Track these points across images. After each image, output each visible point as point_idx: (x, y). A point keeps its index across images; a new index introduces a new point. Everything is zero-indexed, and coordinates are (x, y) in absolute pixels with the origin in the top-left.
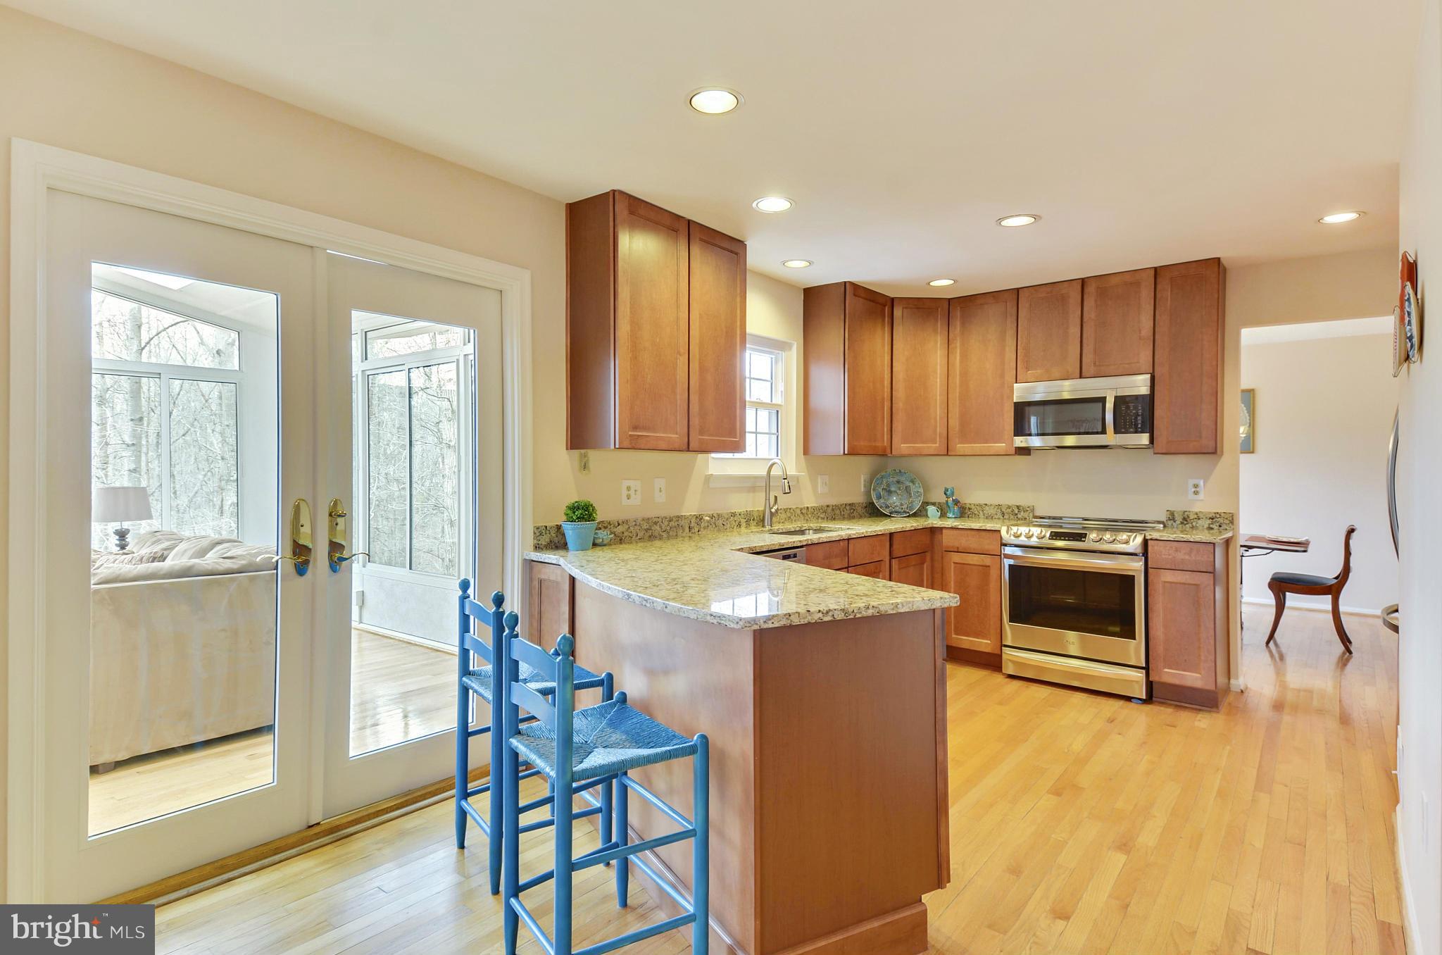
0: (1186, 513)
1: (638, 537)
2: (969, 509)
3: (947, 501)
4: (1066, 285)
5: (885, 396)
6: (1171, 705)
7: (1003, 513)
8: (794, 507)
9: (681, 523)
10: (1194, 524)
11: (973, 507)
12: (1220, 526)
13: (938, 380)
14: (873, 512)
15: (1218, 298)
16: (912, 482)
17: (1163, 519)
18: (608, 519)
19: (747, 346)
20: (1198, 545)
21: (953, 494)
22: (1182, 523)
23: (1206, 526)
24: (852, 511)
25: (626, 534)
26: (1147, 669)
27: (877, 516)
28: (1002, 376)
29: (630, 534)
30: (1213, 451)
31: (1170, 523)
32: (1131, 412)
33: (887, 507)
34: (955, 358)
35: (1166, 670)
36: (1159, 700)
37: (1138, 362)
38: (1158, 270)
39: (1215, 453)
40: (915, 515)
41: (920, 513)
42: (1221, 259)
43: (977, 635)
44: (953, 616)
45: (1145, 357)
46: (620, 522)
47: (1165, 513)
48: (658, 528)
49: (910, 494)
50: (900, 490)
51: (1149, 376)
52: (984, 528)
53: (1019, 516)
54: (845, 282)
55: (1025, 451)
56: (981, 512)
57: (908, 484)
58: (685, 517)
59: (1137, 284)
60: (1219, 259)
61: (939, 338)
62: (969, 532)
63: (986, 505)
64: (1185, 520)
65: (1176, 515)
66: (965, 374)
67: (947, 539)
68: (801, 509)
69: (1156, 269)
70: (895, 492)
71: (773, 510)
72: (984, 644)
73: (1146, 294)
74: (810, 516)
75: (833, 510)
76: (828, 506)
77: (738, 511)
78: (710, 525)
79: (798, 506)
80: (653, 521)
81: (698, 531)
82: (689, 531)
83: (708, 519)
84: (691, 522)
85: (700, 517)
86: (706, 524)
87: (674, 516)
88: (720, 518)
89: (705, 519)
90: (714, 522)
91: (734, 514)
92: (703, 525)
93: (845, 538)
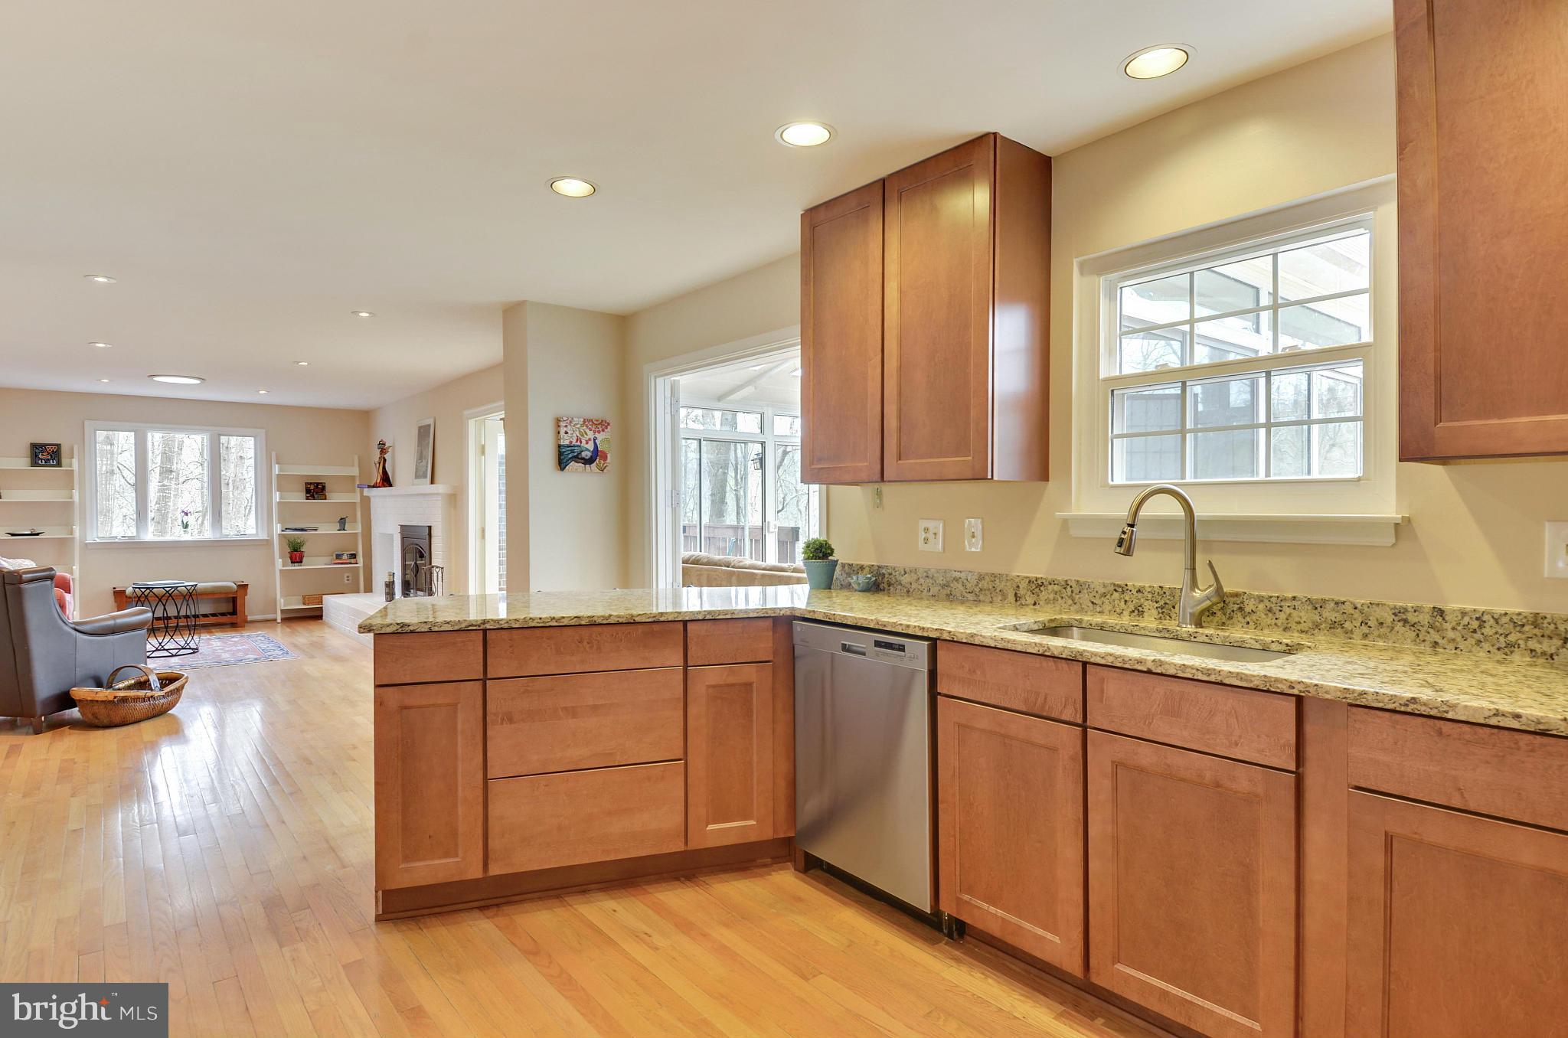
1: (931, 593)
8: (1363, 602)
9: (1000, 586)
25: (914, 586)
29: (920, 587)
46: (907, 570)
48: (960, 586)
58: (1008, 579)
68: (1400, 613)
77: (1133, 582)
78: (1060, 599)
79: (1384, 601)
80: (953, 576)
81: (1033, 602)
82: (1016, 600)
83: (1056, 588)
84: (1018, 587)
85: (1039, 582)
86: (1052, 596)
87: (987, 574)
88: (1085, 591)
89: (1050, 587)
90: (1071, 596)
91: (1122, 589)
92: (1044, 595)
93: (1064, 656)
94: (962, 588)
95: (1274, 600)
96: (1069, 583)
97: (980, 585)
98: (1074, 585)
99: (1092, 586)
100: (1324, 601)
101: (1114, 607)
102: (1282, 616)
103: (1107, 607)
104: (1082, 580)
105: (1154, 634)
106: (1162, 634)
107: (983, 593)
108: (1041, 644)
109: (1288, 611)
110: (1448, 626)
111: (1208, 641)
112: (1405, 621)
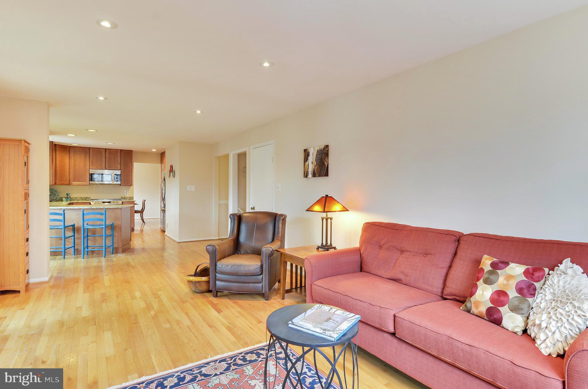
4: (101, 149)
7: (82, 199)
13: (67, 166)
15: (131, 157)
17: (120, 199)
21: (69, 195)
23: (128, 199)
28: (86, 167)
34: (72, 161)
38: (121, 150)
49: (56, 195)
53: (87, 200)
57: (55, 192)
59: (117, 152)
60: (131, 150)
61: (67, 156)
64: (124, 198)
73: (119, 154)
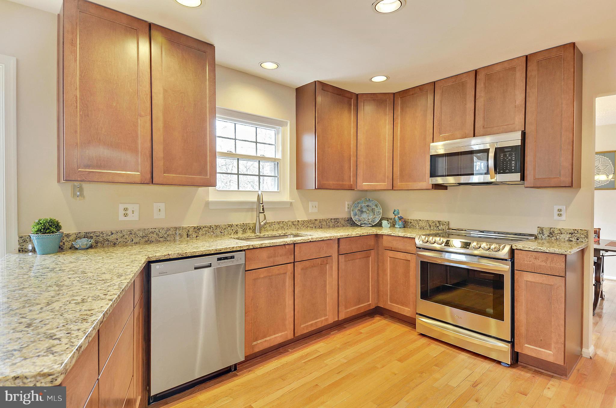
0: (552, 229)
1: (134, 242)
2: (411, 222)
3: (395, 218)
4: (464, 75)
5: (352, 153)
6: (530, 370)
7: (430, 226)
8: (286, 221)
9: (179, 232)
10: (558, 237)
11: (412, 221)
12: (578, 239)
13: (387, 144)
14: (352, 223)
15: (574, 72)
16: (376, 206)
17: (535, 233)
18: (100, 230)
19: (217, 115)
20: (553, 255)
21: (398, 213)
22: (549, 236)
23: (567, 239)
24: (336, 223)
25: (120, 240)
26: (512, 343)
27: (354, 226)
28: (425, 139)
29: (124, 240)
30: (570, 185)
31: (540, 236)
32: (507, 158)
33: (360, 221)
34: (398, 130)
35: (526, 345)
36: (522, 364)
37: (514, 124)
38: (528, 57)
39: (571, 186)
40: (375, 226)
41: (379, 225)
42: (576, 44)
43: (403, 304)
44: (389, 291)
45: (519, 120)
47: (537, 229)
49: (374, 213)
50: (368, 210)
51: (520, 133)
52: (406, 236)
53: (440, 228)
54: (315, 81)
55: (437, 187)
56: (417, 224)
57: (374, 207)
58: (183, 228)
59: (513, 69)
60: (574, 44)
61: (388, 118)
62: (398, 238)
63: (420, 220)
64: (551, 234)
65: (544, 230)
66: (403, 139)
67: (385, 242)
68: (293, 222)
69: (527, 56)
70: (366, 211)
71: (262, 223)
72: (406, 311)
73: (520, 75)
74: (300, 226)
75: (320, 222)
76: (316, 220)
77: (234, 223)
78: (208, 233)
79: (290, 220)
80: (150, 231)
81: (196, 236)
82: (188, 237)
83: (206, 229)
84: (189, 231)
85: (199, 228)
86: (204, 232)
87: (172, 228)
88: (218, 228)
89: (204, 229)
90: (212, 231)
91: (231, 226)
92: (201, 233)
93: (291, 243)
94: (156, 236)
95: (271, 223)
96: (212, 226)
97: (167, 234)
98: (214, 227)
99: (220, 226)
100: (280, 222)
101: (228, 232)
102: (272, 227)
103: (226, 233)
104: (217, 224)
105: (254, 238)
106: (256, 237)
107: (169, 236)
108: (284, 241)
109: (273, 225)
110: (300, 224)
111: (268, 236)
112: (293, 224)
